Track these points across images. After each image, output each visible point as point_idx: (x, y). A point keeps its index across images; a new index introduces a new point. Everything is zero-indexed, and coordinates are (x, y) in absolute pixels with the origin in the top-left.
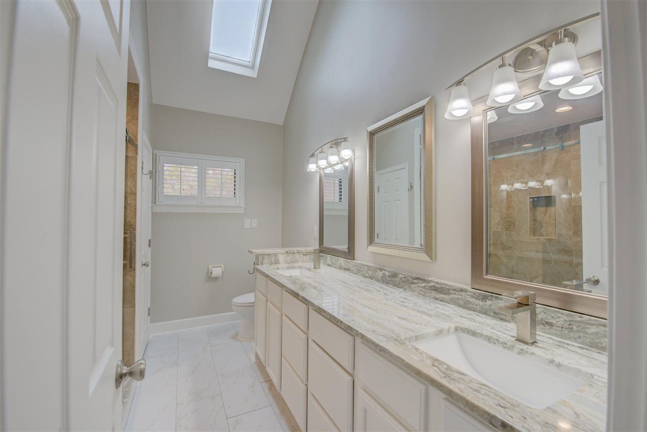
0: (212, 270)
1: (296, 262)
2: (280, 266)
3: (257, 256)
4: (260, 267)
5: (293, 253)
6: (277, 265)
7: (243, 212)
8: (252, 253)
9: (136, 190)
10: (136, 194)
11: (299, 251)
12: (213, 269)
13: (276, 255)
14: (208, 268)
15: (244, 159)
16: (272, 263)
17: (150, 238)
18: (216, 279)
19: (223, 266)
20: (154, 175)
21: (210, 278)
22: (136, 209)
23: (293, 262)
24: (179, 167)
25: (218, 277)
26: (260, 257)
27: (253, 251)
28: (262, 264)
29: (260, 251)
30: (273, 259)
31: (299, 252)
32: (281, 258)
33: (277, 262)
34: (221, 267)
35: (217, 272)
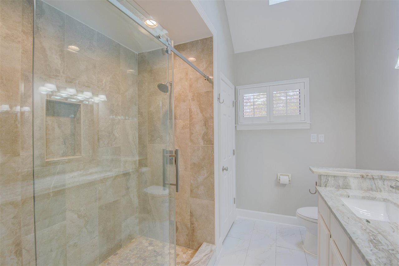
0: (280, 178)
1: (378, 190)
2: (350, 192)
3: (320, 176)
4: (321, 190)
5: (373, 178)
6: (348, 191)
7: (309, 128)
8: (313, 172)
9: (213, 115)
10: (213, 118)
11: (383, 178)
12: (281, 176)
13: (345, 178)
14: (277, 176)
15: (308, 79)
16: (339, 186)
17: (234, 148)
18: (284, 185)
19: (290, 175)
20: (237, 104)
21: (278, 184)
22: (213, 129)
23: (372, 190)
24: (252, 96)
25: (286, 185)
26: (322, 178)
27: (314, 169)
28: (325, 186)
29: (322, 171)
30: (341, 182)
31: (381, 178)
32: (353, 183)
33: (346, 187)
34: (288, 176)
35: (284, 179)
